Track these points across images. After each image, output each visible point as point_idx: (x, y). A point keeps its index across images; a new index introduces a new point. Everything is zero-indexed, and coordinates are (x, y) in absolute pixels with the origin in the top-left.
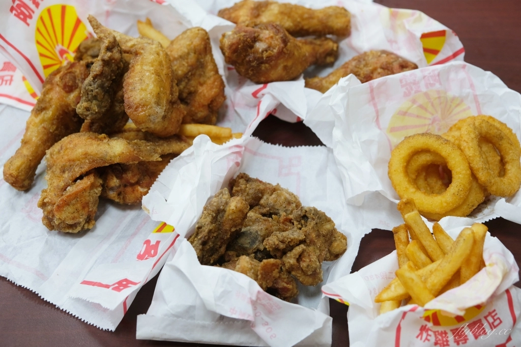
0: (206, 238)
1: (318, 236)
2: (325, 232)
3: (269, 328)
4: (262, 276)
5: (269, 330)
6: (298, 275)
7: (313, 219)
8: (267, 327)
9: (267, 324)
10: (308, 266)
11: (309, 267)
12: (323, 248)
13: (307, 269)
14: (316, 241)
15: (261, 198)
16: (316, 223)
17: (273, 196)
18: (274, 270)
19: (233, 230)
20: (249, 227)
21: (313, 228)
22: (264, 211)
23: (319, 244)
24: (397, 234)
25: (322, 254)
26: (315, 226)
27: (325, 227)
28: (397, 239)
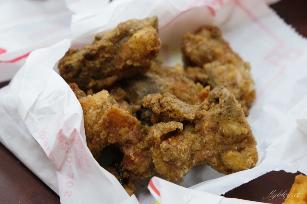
0: (94, 52)
1: (214, 129)
2: (227, 131)
3: (72, 183)
4: (103, 123)
5: (70, 185)
6: (155, 154)
7: (221, 107)
8: (70, 180)
9: (72, 176)
10: (168, 149)
11: (169, 152)
12: (210, 146)
13: (164, 153)
14: (206, 132)
15: (209, 61)
16: (220, 114)
17: (223, 67)
18: (124, 127)
19: (129, 62)
20: (157, 76)
21: (213, 116)
22: (201, 76)
23: (206, 139)
24: (297, 186)
25: (204, 153)
26: (217, 115)
27: (229, 125)
28: (294, 190)
